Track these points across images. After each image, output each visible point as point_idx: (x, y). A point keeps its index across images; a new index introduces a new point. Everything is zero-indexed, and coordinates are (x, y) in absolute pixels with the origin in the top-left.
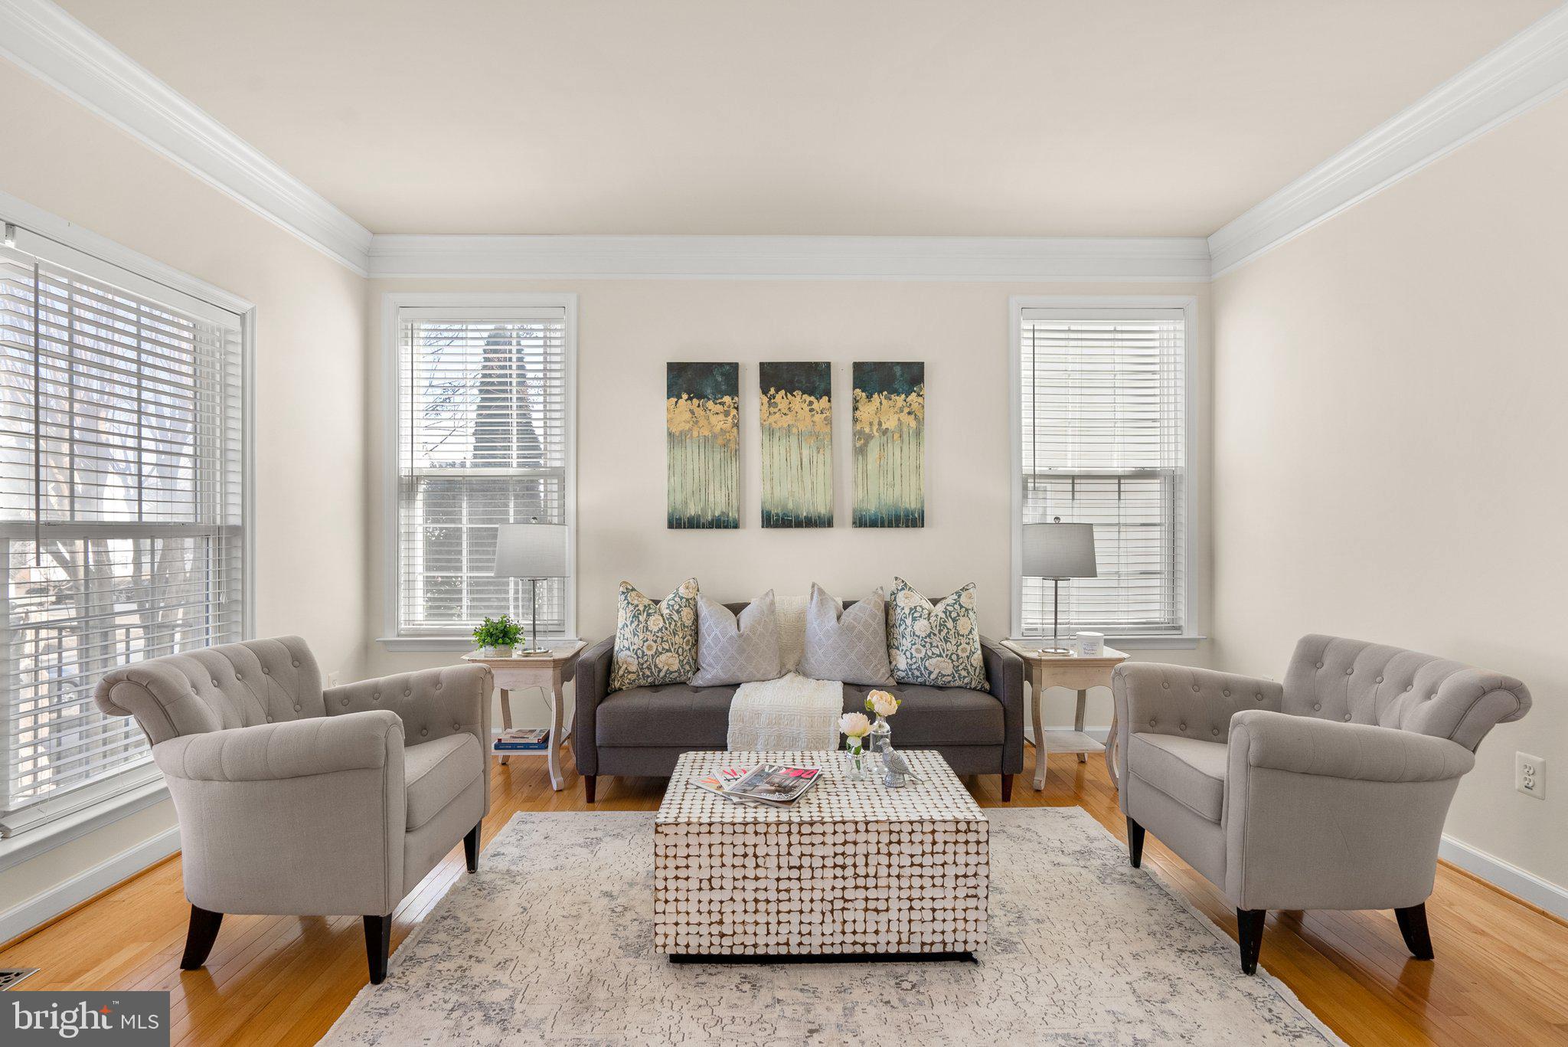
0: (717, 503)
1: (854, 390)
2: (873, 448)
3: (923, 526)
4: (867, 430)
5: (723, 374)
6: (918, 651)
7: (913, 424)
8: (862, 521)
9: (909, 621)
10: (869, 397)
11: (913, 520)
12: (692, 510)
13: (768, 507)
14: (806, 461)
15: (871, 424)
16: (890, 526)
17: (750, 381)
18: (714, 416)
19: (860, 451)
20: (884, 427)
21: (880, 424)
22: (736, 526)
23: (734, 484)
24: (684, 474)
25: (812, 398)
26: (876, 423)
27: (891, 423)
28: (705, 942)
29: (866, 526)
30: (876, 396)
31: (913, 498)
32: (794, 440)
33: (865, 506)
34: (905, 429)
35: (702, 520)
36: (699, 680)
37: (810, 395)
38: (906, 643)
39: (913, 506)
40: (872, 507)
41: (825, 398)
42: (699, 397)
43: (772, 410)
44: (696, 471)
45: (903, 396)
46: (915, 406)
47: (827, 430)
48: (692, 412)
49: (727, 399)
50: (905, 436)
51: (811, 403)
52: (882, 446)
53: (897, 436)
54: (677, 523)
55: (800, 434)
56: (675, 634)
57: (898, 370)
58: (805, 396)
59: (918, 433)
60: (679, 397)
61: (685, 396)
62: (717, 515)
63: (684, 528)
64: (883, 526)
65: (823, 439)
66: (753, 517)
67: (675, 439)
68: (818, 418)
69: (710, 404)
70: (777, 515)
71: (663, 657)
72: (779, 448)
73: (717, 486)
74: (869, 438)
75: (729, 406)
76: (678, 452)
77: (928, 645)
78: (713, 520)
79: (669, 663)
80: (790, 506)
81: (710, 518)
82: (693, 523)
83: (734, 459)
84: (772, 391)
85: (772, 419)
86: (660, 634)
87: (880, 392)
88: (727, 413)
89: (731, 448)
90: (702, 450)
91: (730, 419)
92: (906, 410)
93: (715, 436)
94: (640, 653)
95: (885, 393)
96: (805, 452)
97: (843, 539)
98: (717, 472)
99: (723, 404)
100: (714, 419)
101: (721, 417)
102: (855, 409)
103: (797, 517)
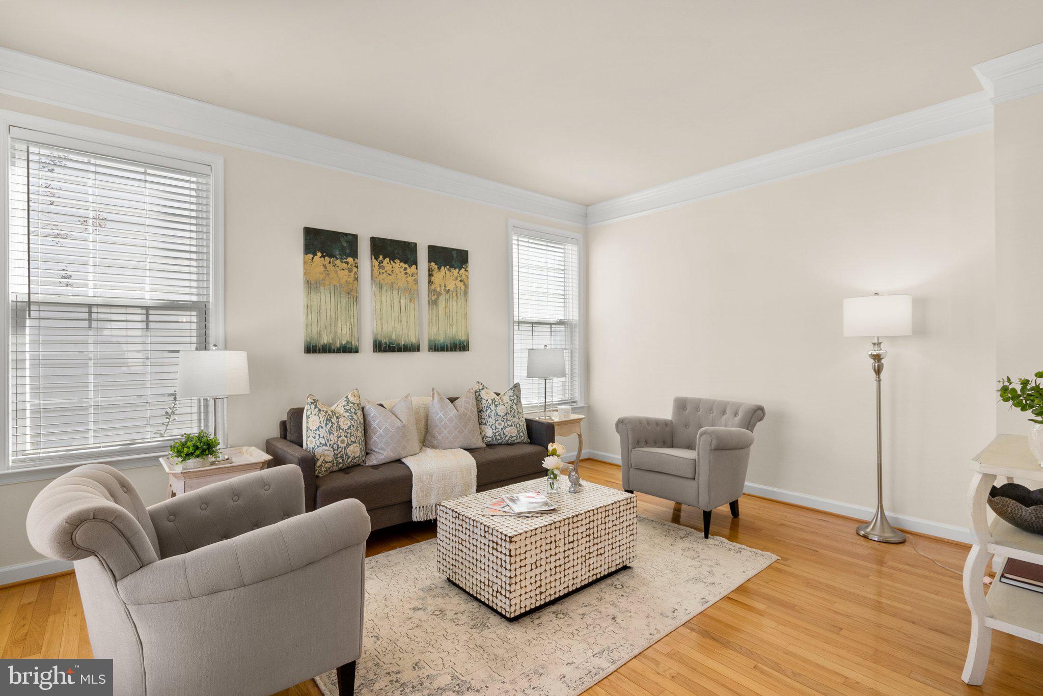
0: (344, 335)
1: (430, 262)
2: (442, 300)
3: (468, 351)
4: (438, 289)
5: (347, 242)
6: (500, 424)
7: (463, 288)
8: (436, 348)
9: (493, 407)
10: (439, 268)
11: (461, 346)
12: (325, 340)
13: (379, 338)
14: (403, 307)
15: (440, 286)
16: (451, 350)
17: (364, 249)
18: (339, 269)
19: (433, 303)
20: (447, 288)
21: (445, 286)
22: (357, 351)
23: (356, 321)
24: (319, 312)
25: (406, 266)
26: (443, 285)
27: (451, 286)
29: (438, 351)
30: (443, 268)
31: (463, 333)
32: (395, 292)
33: (437, 338)
34: (459, 291)
35: (333, 347)
36: (373, 460)
37: (405, 263)
38: (491, 421)
39: (463, 338)
40: (441, 339)
41: (414, 266)
42: (331, 256)
43: (381, 271)
44: (329, 311)
45: (457, 270)
46: (464, 277)
47: (415, 287)
48: (325, 266)
49: (350, 260)
50: (459, 295)
51: (406, 269)
52: (447, 300)
53: (454, 294)
54: (312, 349)
55: (399, 289)
57: (454, 253)
58: (402, 264)
59: (466, 293)
60: (315, 254)
61: (319, 254)
62: (343, 343)
63: (319, 352)
64: (447, 350)
65: (412, 294)
66: (367, 344)
67: (312, 285)
68: (410, 279)
69: (338, 262)
70: (386, 343)
71: (351, 447)
72: (386, 297)
73: (343, 321)
74: (439, 294)
75: (352, 265)
76: (314, 296)
77: (505, 420)
78: (340, 347)
79: (355, 451)
80: (394, 337)
81: (338, 346)
82: (326, 349)
83: (355, 303)
84: (381, 258)
85: (382, 276)
86: (349, 431)
87: (445, 266)
88: (350, 271)
89: (352, 294)
90: (332, 295)
91: (352, 274)
92: (459, 279)
93: (341, 286)
94: (335, 446)
95: (448, 267)
96: (403, 302)
97: (424, 358)
98: (344, 312)
99: (347, 263)
100: (341, 273)
101: (346, 272)
102: (430, 275)
103: (398, 345)
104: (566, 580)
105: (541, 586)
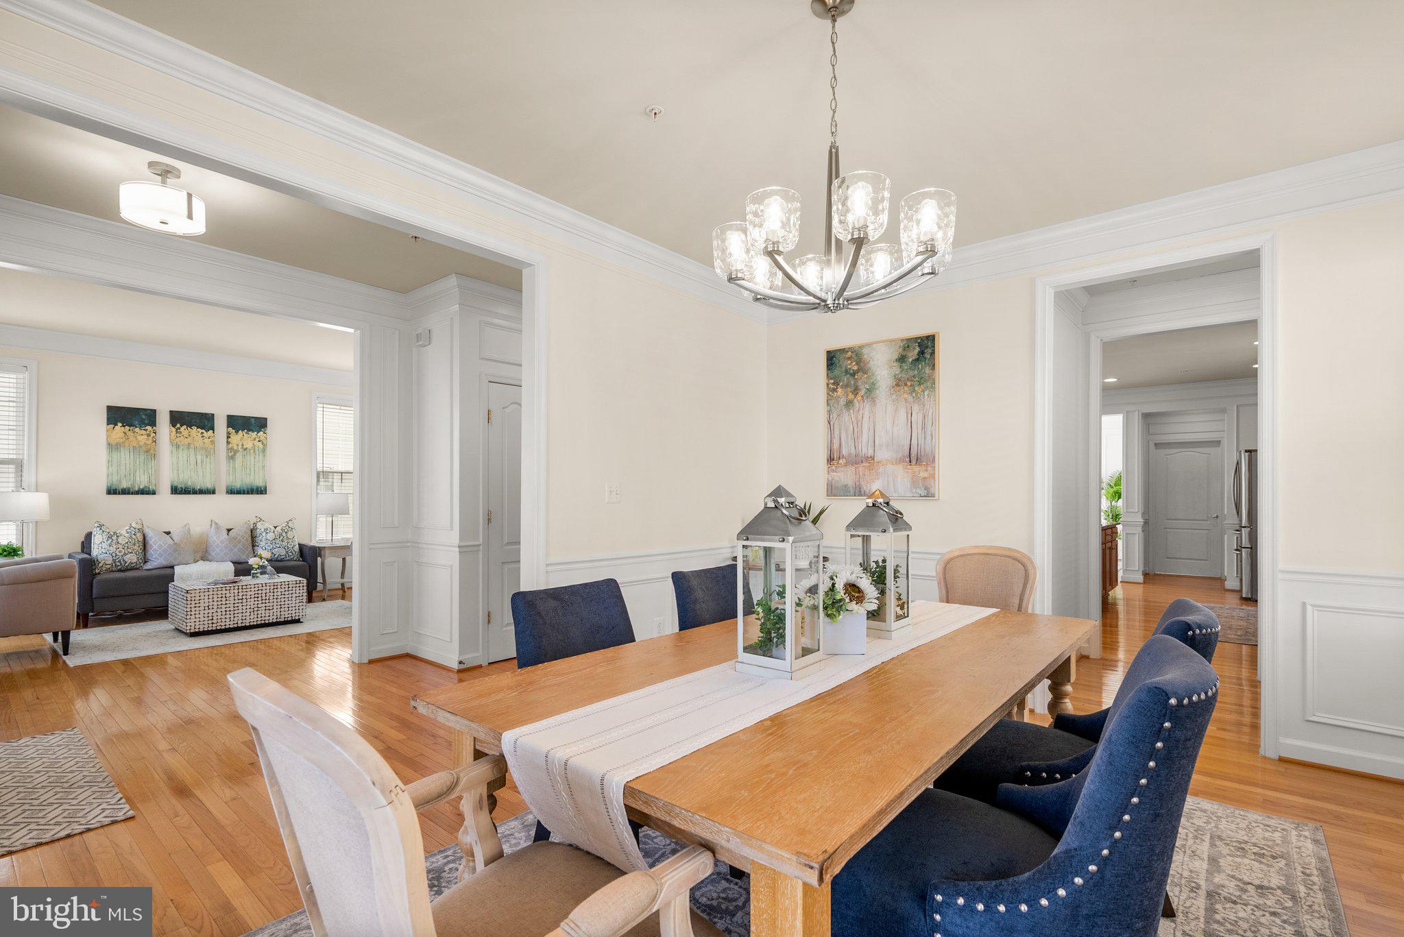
0: (142, 481)
1: (228, 428)
2: (239, 457)
3: (266, 494)
4: (235, 448)
5: (145, 415)
6: (269, 546)
7: (261, 446)
8: (231, 491)
9: (264, 534)
10: (237, 432)
11: (261, 491)
12: (124, 485)
13: (175, 484)
14: (199, 461)
15: (238, 445)
16: (248, 493)
17: (163, 420)
18: (140, 436)
19: (232, 458)
20: (245, 447)
21: (243, 445)
22: (154, 493)
23: (153, 472)
24: (119, 465)
25: (203, 431)
26: (240, 445)
27: (249, 445)
28: (206, 626)
29: (234, 494)
30: (240, 432)
31: (261, 480)
32: (192, 451)
33: (234, 484)
34: (257, 449)
35: (131, 490)
36: (148, 566)
37: (202, 429)
38: (263, 544)
39: (261, 485)
40: (238, 485)
41: (211, 431)
42: (130, 425)
43: (178, 435)
44: (128, 465)
45: (256, 433)
46: (262, 438)
47: (212, 446)
48: (125, 433)
49: (149, 428)
50: (257, 452)
51: (202, 433)
52: (244, 456)
53: (252, 451)
54: (112, 491)
55: (195, 448)
56: (135, 545)
57: (253, 420)
58: (199, 430)
59: (264, 451)
60: (116, 425)
61: (120, 424)
62: (141, 487)
63: (119, 494)
64: (244, 494)
65: (209, 452)
66: (165, 488)
67: (112, 447)
68: (206, 440)
69: (137, 430)
70: (182, 488)
71: (128, 556)
72: (183, 454)
73: (142, 473)
74: (236, 452)
75: (150, 432)
76: (115, 455)
77: (274, 544)
78: (139, 490)
79: (132, 558)
80: (190, 483)
81: (137, 489)
82: (125, 492)
83: (153, 459)
84: (178, 425)
85: (178, 439)
86: (126, 545)
87: (243, 430)
88: (149, 435)
89: (151, 453)
90: (132, 453)
91: (150, 438)
92: (257, 439)
93: (140, 447)
94: (114, 555)
95: (246, 431)
96: (199, 457)
97: (221, 499)
98: (142, 465)
99: (146, 430)
100: (140, 438)
101: (145, 437)
102: (228, 437)
103: (194, 489)
104: (236, 619)
105: (212, 619)
